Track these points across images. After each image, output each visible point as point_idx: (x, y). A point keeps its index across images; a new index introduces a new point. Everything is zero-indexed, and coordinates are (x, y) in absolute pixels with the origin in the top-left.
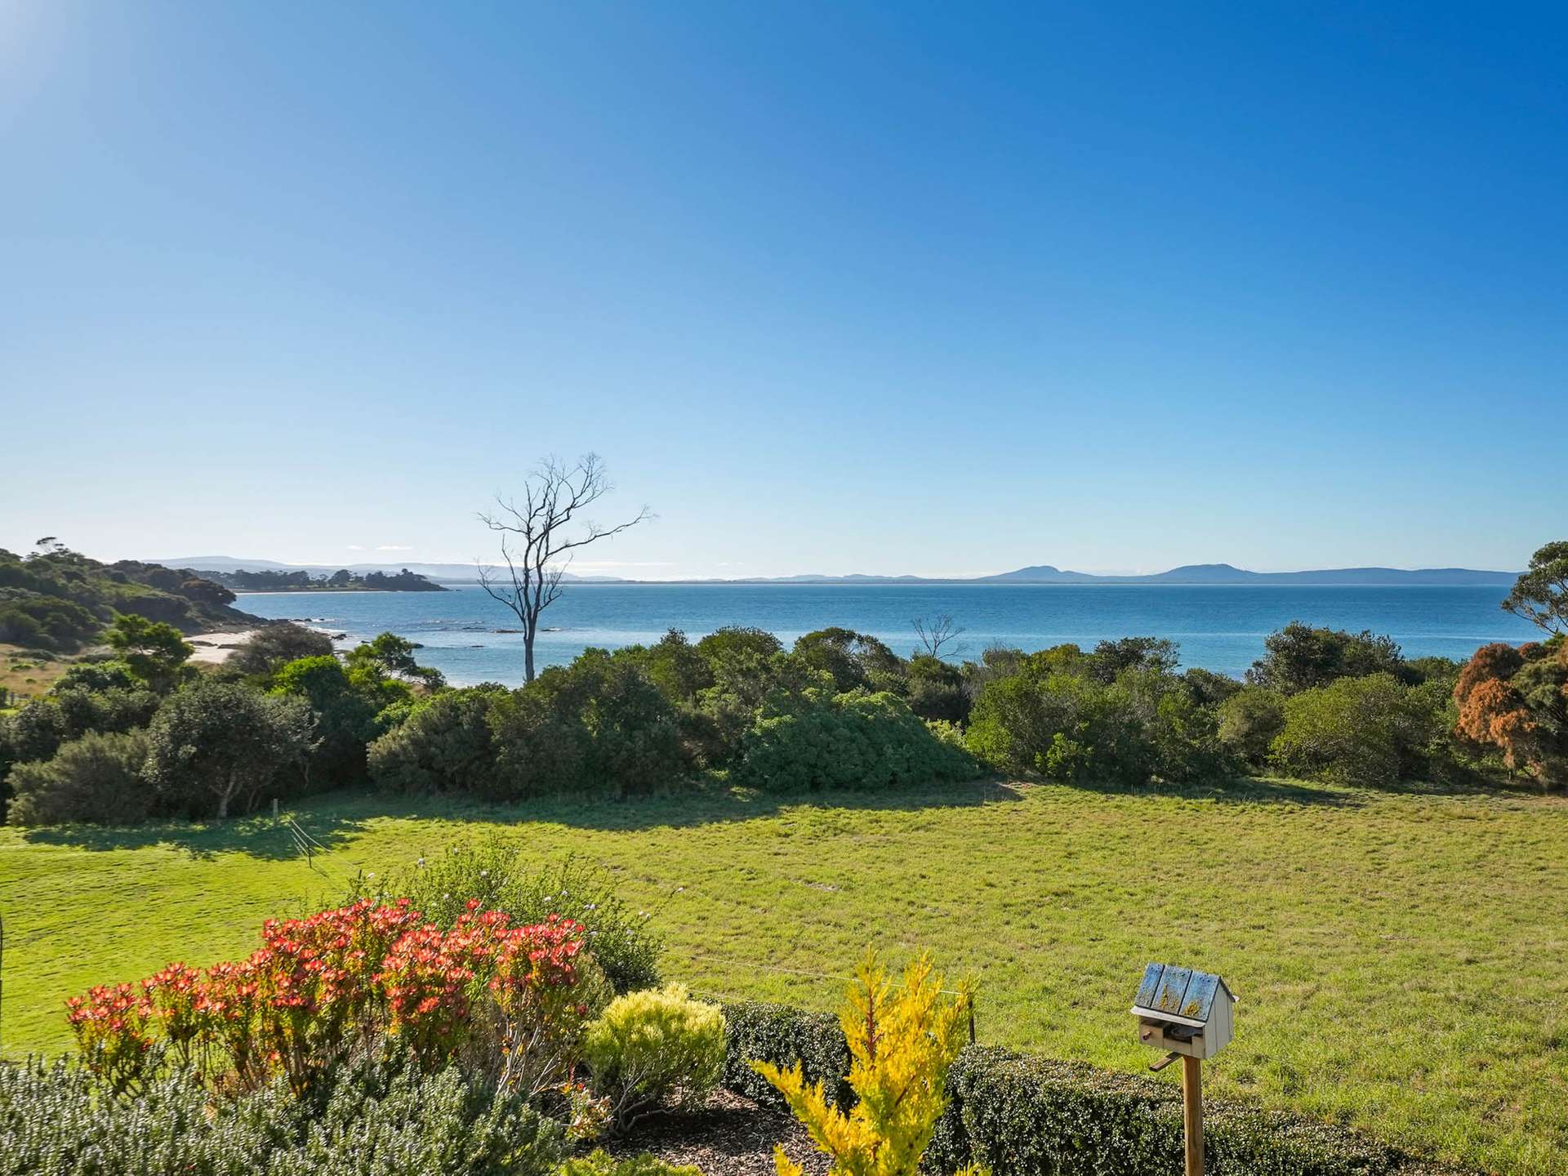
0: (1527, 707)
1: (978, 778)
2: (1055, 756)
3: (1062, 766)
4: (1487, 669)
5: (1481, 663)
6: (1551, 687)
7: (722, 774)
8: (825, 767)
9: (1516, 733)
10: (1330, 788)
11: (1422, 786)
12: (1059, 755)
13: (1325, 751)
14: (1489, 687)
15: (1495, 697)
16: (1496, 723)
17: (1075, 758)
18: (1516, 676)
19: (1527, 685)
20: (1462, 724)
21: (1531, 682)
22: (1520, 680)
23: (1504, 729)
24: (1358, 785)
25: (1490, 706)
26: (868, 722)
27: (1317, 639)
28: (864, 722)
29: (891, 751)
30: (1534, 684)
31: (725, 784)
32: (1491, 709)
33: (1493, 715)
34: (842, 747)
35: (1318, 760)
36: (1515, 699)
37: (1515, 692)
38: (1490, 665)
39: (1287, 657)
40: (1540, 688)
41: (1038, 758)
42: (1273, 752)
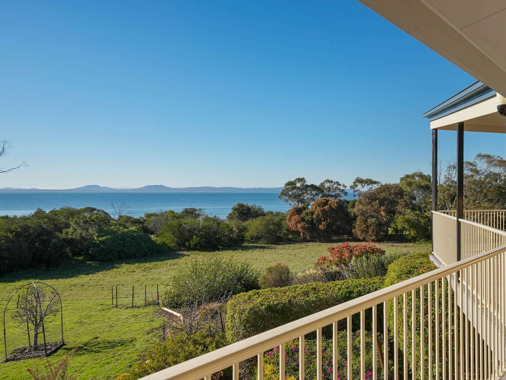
0: (305, 221)
1: (168, 251)
2: (193, 243)
3: (196, 245)
4: (295, 213)
5: (294, 211)
6: (310, 216)
7: (81, 258)
8: (124, 252)
9: (304, 228)
10: (263, 245)
11: (283, 243)
12: (194, 242)
13: (259, 236)
14: (296, 217)
15: (298, 219)
16: (299, 226)
17: (199, 243)
18: (302, 214)
19: (305, 216)
20: (290, 227)
21: (306, 215)
22: (303, 215)
23: (301, 227)
24: (268, 244)
25: (297, 222)
26: (135, 236)
27: (245, 207)
28: (134, 236)
29: (144, 245)
30: (307, 216)
31: (83, 262)
32: (298, 222)
33: (298, 224)
34: (129, 245)
35: (257, 239)
36: (303, 220)
37: (302, 218)
38: (296, 212)
39: (238, 212)
40: (308, 217)
41: (187, 244)
42: (246, 237)
